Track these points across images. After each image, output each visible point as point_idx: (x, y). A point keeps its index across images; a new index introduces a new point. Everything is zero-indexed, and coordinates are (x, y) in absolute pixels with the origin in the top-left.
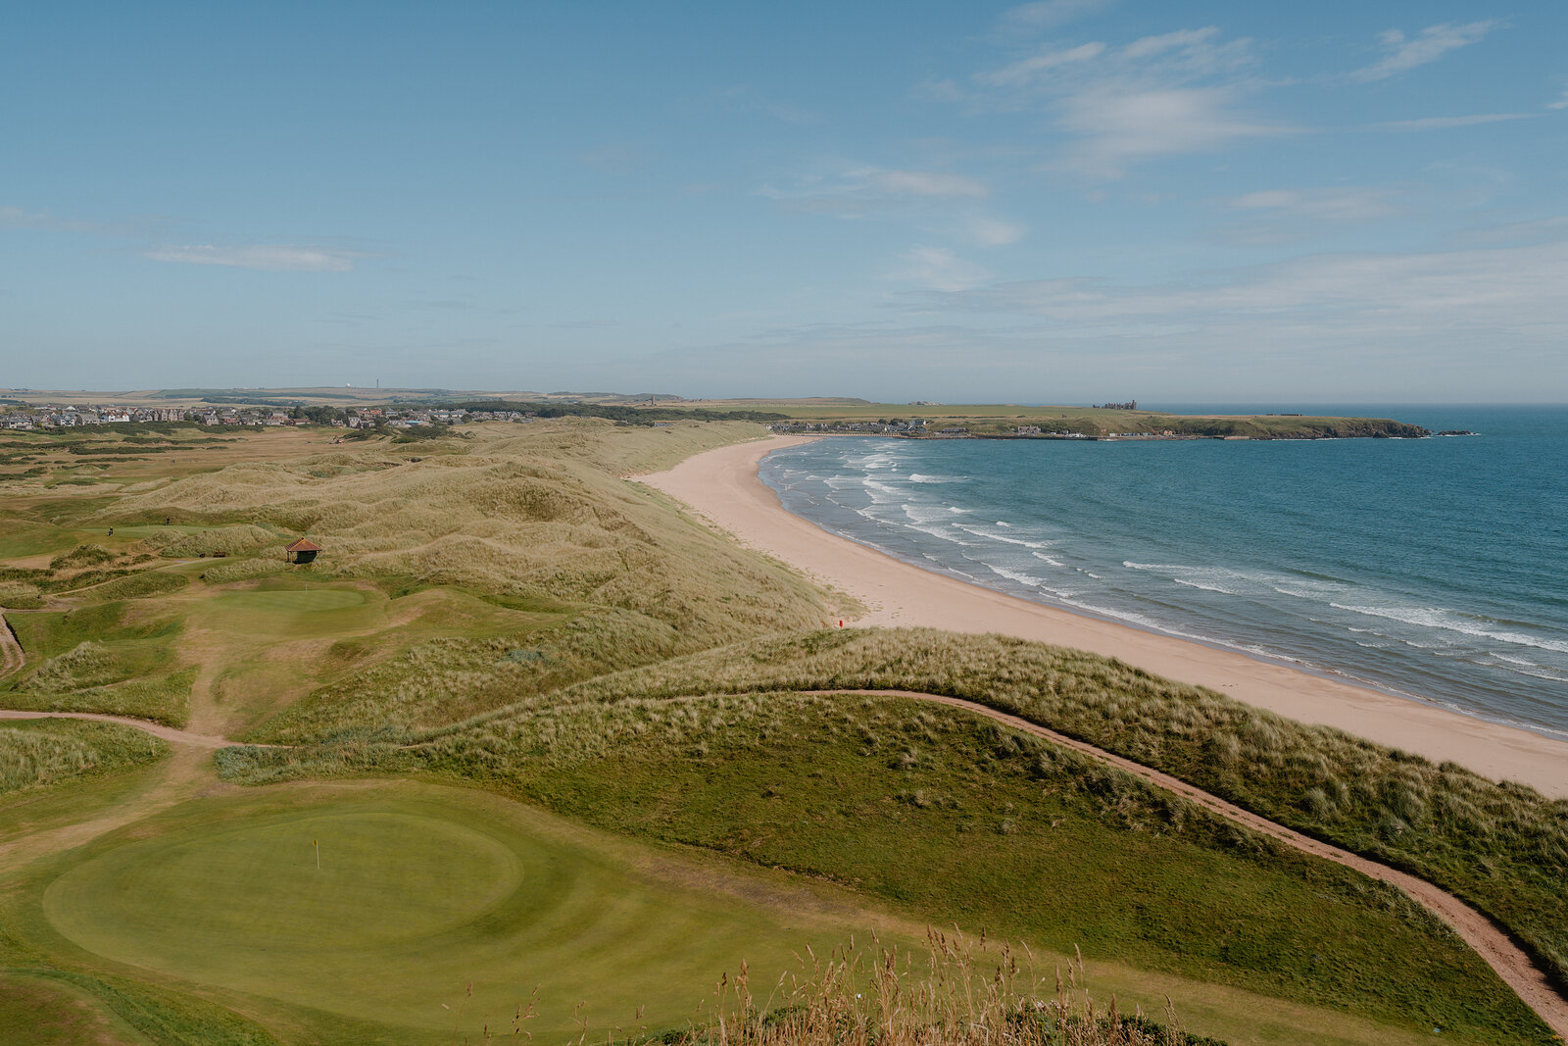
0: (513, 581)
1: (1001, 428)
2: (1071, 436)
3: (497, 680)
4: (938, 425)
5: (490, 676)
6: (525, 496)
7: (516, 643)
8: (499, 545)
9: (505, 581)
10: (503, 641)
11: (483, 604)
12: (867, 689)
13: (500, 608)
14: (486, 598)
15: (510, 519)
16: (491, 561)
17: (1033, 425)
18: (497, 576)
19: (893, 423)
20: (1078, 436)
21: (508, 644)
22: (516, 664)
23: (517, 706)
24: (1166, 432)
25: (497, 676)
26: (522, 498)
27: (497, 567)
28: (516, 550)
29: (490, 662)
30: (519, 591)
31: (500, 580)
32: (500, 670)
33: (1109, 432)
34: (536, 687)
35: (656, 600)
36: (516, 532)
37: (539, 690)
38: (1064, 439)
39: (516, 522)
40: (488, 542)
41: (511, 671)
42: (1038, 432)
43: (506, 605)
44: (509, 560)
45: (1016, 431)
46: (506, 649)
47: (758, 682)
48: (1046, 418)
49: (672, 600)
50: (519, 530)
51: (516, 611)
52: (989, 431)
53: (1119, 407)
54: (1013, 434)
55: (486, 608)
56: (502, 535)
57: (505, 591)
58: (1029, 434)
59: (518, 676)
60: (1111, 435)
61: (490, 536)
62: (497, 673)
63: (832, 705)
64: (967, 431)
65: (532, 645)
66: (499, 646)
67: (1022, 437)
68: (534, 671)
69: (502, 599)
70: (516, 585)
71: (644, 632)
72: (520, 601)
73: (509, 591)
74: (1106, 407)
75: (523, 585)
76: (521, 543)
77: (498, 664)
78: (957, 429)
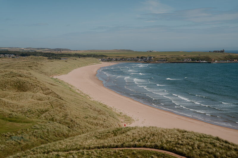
0: (12, 113)
1: (178, 59)
2: (202, 62)
3: (7, 147)
4: (157, 58)
5: (4, 145)
6: (17, 84)
7: (14, 134)
8: (8, 100)
9: (10, 113)
10: (9, 133)
11: (2, 121)
12: (134, 147)
13: (8, 122)
14: (3, 119)
15: (11, 91)
16: (5, 106)
17: (189, 58)
18: (7, 111)
19: (142, 58)
20: (204, 61)
21: (11, 134)
22: (14, 141)
23: (14, 156)
24: (235, 60)
25: (7, 146)
26: (16, 84)
27: (7, 108)
28: (14, 102)
29: (4, 141)
30: (15, 116)
31: (8, 112)
32: (8, 143)
33: (215, 60)
34: (21, 149)
35: (63, 118)
36: (14, 96)
37: (22, 150)
38: (199, 63)
39: (14, 92)
40: (4, 99)
41: (12, 143)
42: (191, 61)
43: (10, 121)
44: (11, 105)
45: (183, 60)
46: (10, 136)
47: (98, 145)
48: (193, 56)
49: (68, 118)
50: (15, 95)
51: (13, 123)
52: (174, 60)
53: (219, 52)
54: (182, 61)
55: (3, 122)
56: (9, 97)
57: (10, 116)
58: (188, 61)
59: (14, 145)
60: (216, 61)
61: (4, 97)
62: (7, 144)
63: (123, 153)
64: (167, 60)
65: (19, 134)
66: (8, 135)
67: (185, 62)
68: (20, 143)
69: (9, 119)
70: (14, 114)
71: (59, 129)
72: (15, 119)
73: (11, 116)
74: (214, 52)
75: (16, 114)
76: (15, 100)
77: (7, 141)
78: (163, 60)
